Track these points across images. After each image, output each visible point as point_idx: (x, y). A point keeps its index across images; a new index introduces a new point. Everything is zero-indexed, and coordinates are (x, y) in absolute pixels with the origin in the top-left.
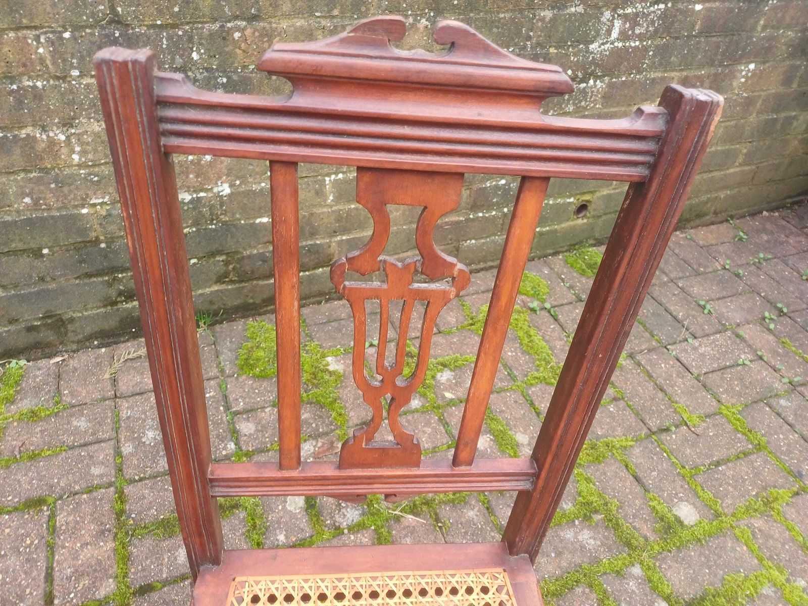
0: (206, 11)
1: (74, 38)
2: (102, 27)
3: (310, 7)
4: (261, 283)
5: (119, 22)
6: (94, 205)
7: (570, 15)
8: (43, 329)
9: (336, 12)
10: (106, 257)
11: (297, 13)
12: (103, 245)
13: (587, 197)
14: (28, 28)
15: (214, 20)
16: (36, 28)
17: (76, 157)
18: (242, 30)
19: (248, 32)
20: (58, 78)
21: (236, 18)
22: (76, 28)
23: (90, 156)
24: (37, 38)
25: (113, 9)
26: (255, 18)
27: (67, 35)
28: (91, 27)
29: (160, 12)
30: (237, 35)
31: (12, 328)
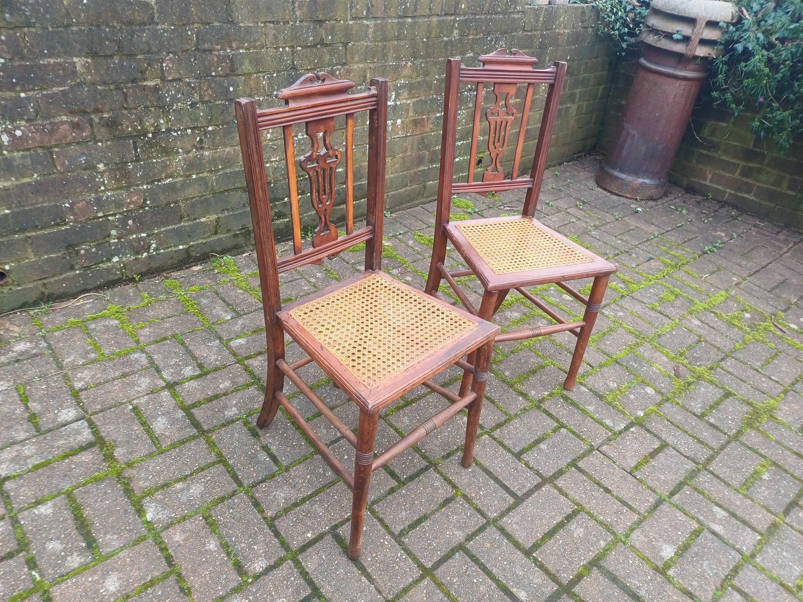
0: (327, 62)
1: (277, 76)
2: (288, 71)
3: (366, 58)
4: (337, 208)
5: (294, 68)
6: (272, 162)
7: (468, 58)
8: (240, 236)
9: (375, 60)
10: (273, 192)
11: (360, 61)
12: (272, 185)
13: (481, 155)
14: (261, 72)
15: (329, 66)
16: (264, 72)
17: (269, 136)
18: (340, 70)
19: (342, 71)
20: (268, 95)
21: (337, 64)
22: (279, 72)
23: (275, 135)
24: (264, 76)
25: (293, 62)
26: (345, 64)
27: (275, 75)
28: (284, 71)
29: (310, 63)
30: (338, 72)
31: (227, 235)
